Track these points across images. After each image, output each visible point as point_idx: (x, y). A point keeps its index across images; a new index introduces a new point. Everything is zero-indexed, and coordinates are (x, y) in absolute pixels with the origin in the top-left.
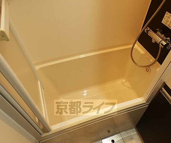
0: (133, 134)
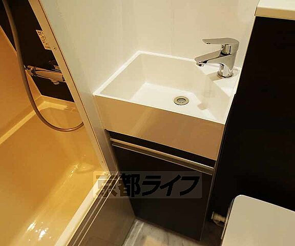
0: (140, 230)
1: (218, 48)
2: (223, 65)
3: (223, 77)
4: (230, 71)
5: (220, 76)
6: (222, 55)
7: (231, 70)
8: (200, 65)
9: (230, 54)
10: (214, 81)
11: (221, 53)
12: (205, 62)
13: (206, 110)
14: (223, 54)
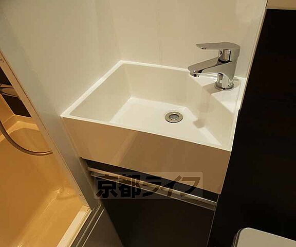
1: (215, 54)
2: (222, 75)
3: (222, 88)
4: (231, 82)
5: (219, 87)
6: (220, 63)
7: (231, 80)
8: (195, 76)
9: (229, 61)
10: (212, 94)
11: (219, 60)
12: (200, 72)
13: (204, 128)
14: (221, 61)
